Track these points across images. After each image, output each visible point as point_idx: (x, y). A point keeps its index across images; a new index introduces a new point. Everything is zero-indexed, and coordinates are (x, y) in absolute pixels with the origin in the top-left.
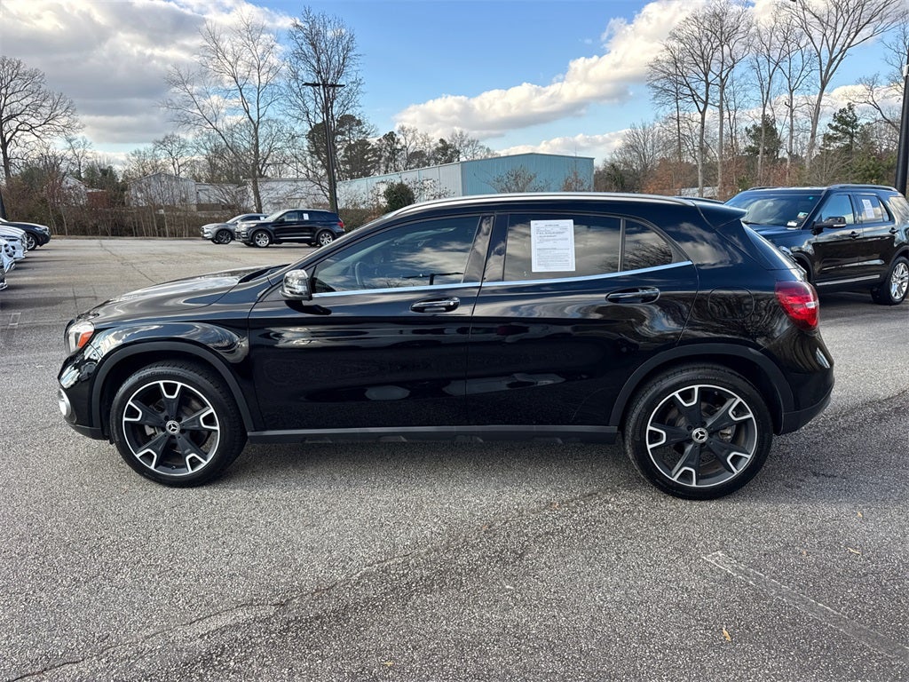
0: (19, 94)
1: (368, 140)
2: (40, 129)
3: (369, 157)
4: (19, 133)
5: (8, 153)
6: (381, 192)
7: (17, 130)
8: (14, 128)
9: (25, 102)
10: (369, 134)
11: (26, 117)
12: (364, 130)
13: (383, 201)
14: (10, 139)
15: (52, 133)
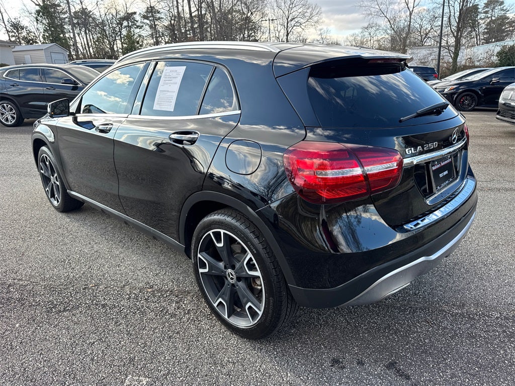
0: (297, 7)
1: (507, 15)
2: (304, 25)
3: (507, 27)
4: (295, 27)
5: (289, 38)
6: (495, 53)
7: (294, 26)
8: (293, 25)
9: (300, 11)
10: (508, 11)
11: (299, 19)
12: (504, 8)
13: (495, 59)
14: (291, 31)
15: (309, 26)
